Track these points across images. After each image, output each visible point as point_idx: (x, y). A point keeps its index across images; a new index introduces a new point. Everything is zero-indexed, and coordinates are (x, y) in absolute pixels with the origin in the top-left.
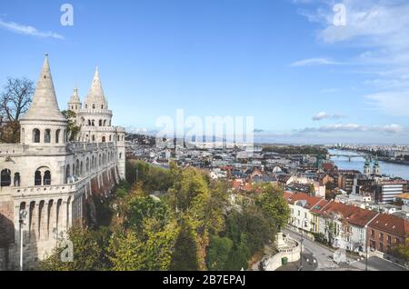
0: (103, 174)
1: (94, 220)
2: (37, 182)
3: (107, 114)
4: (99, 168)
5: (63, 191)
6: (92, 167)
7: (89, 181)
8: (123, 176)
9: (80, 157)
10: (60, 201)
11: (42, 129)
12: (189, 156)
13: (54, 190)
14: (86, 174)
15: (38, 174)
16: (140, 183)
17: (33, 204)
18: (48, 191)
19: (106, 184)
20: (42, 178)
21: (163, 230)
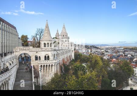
0: (66, 57)
1: (64, 72)
2: (45, 59)
3: (68, 38)
4: (65, 55)
5: (53, 62)
6: (63, 55)
7: (62, 59)
8: (73, 58)
9: (58, 52)
10: (52, 65)
11: (46, 43)
12: (97, 51)
13: (50, 62)
14: (61, 57)
15: (45, 57)
16: (79, 60)
17: (44, 66)
18: (48, 62)
19: (68, 60)
20: (47, 58)
21: (84, 75)
